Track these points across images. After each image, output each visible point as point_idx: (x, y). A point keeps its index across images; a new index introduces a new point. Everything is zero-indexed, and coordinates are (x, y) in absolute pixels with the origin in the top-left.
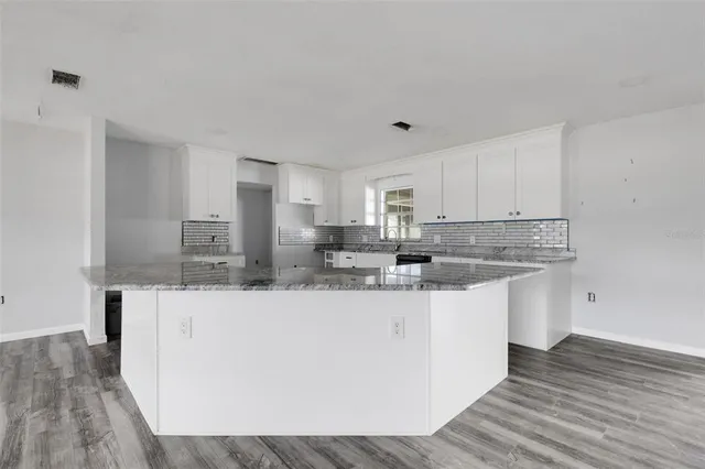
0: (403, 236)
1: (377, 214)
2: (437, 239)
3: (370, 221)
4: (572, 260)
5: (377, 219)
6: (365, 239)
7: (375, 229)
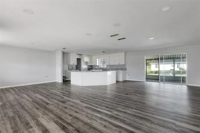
0: (103, 67)
1: (99, 63)
2: (109, 67)
3: (98, 64)
4: (126, 70)
5: (99, 64)
6: (97, 68)
7: (99, 66)
